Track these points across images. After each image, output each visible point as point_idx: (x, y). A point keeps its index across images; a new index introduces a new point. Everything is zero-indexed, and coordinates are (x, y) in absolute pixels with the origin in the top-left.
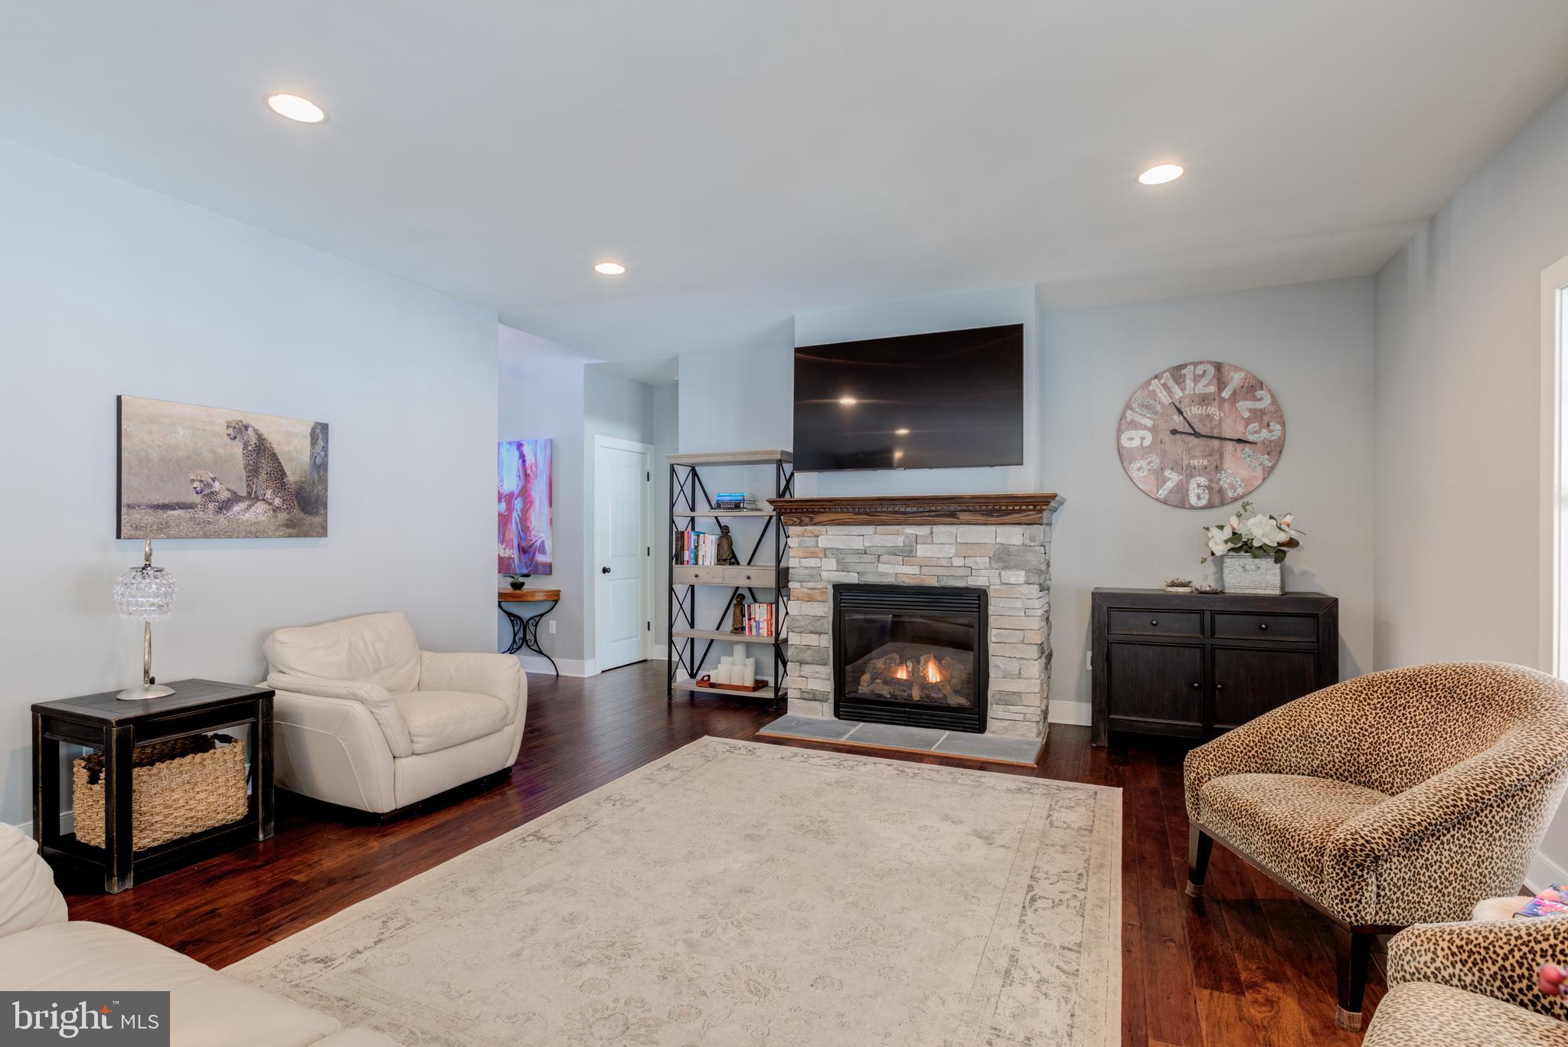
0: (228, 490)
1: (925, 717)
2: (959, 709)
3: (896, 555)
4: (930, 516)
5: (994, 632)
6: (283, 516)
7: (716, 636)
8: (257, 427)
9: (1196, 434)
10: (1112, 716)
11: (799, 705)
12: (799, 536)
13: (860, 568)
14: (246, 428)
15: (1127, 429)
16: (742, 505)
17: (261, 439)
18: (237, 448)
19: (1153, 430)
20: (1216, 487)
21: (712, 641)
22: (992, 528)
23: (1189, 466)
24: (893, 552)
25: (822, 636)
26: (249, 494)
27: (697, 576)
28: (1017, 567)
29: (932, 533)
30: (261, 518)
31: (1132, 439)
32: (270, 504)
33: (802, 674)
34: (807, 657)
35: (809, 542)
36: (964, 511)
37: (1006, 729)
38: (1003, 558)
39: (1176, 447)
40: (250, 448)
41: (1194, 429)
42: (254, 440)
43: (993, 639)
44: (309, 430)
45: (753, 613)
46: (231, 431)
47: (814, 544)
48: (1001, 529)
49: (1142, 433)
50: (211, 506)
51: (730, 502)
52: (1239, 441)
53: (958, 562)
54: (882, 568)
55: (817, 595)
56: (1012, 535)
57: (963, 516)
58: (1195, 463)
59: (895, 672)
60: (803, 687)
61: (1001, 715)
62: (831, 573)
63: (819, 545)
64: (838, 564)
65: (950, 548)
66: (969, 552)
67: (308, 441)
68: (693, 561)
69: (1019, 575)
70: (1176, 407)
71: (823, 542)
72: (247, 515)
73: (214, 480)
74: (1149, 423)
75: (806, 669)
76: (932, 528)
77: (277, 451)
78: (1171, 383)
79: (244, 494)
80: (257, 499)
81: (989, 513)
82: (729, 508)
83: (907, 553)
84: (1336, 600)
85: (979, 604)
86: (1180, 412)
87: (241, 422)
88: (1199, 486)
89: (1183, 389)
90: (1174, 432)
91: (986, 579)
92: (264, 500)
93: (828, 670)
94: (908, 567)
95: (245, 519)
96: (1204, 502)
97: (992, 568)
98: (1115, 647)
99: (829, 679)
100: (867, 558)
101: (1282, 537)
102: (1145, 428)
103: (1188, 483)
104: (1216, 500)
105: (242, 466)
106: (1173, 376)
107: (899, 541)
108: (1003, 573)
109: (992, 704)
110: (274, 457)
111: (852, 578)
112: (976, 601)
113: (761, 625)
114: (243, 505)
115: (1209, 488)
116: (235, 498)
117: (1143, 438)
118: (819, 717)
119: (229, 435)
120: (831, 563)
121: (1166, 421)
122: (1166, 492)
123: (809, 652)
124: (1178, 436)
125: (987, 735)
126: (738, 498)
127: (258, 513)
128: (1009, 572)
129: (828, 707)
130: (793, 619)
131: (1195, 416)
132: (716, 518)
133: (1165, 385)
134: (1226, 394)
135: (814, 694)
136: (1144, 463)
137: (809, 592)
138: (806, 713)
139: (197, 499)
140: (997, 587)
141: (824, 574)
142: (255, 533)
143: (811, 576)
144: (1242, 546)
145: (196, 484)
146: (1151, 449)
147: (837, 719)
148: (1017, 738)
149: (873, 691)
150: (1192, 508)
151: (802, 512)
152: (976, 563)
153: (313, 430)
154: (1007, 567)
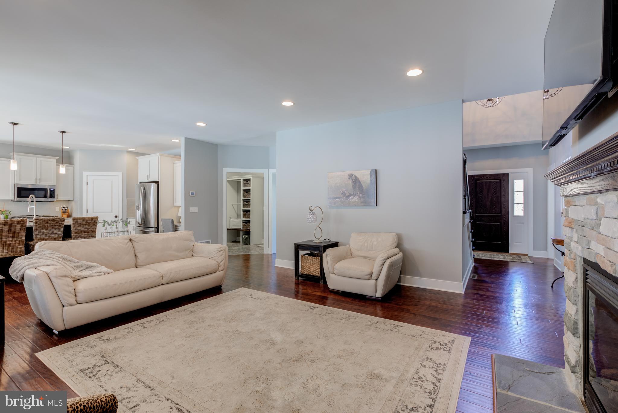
0: (348, 193)
6: (362, 200)
14: (352, 175)
17: (356, 177)
18: (350, 182)
26: (354, 193)
30: (357, 200)
32: (359, 196)
40: (353, 181)
42: (354, 178)
44: (369, 173)
46: (349, 177)
50: (345, 197)
67: (369, 176)
72: (353, 199)
73: (345, 190)
79: (352, 194)
80: (355, 195)
92: (357, 195)
95: (353, 201)
105: (351, 186)
110: (360, 182)
114: (352, 197)
116: (350, 195)
119: (348, 178)
127: (355, 199)
139: (342, 196)
142: (355, 205)
145: (342, 192)
153: (371, 172)
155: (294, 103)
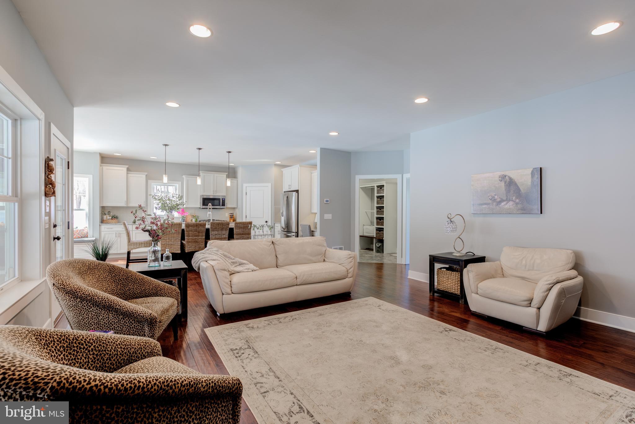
0: (500, 198)
6: (520, 206)
8: (509, 175)
14: (505, 176)
17: (510, 178)
18: (503, 184)
26: (507, 199)
30: (511, 207)
32: (515, 202)
40: (507, 183)
42: (508, 180)
44: (531, 172)
46: (500, 179)
50: (494, 204)
67: (530, 176)
72: (506, 206)
73: (495, 195)
77: (517, 182)
79: (505, 199)
80: (510, 200)
87: (504, 175)
92: (512, 200)
95: (505, 207)
105: (504, 189)
110: (516, 185)
114: (505, 203)
116: (502, 201)
127: (510, 205)
139: (490, 202)
142: (509, 213)
145: (490, 197)
153: (532, 171)
155: (429, 100)
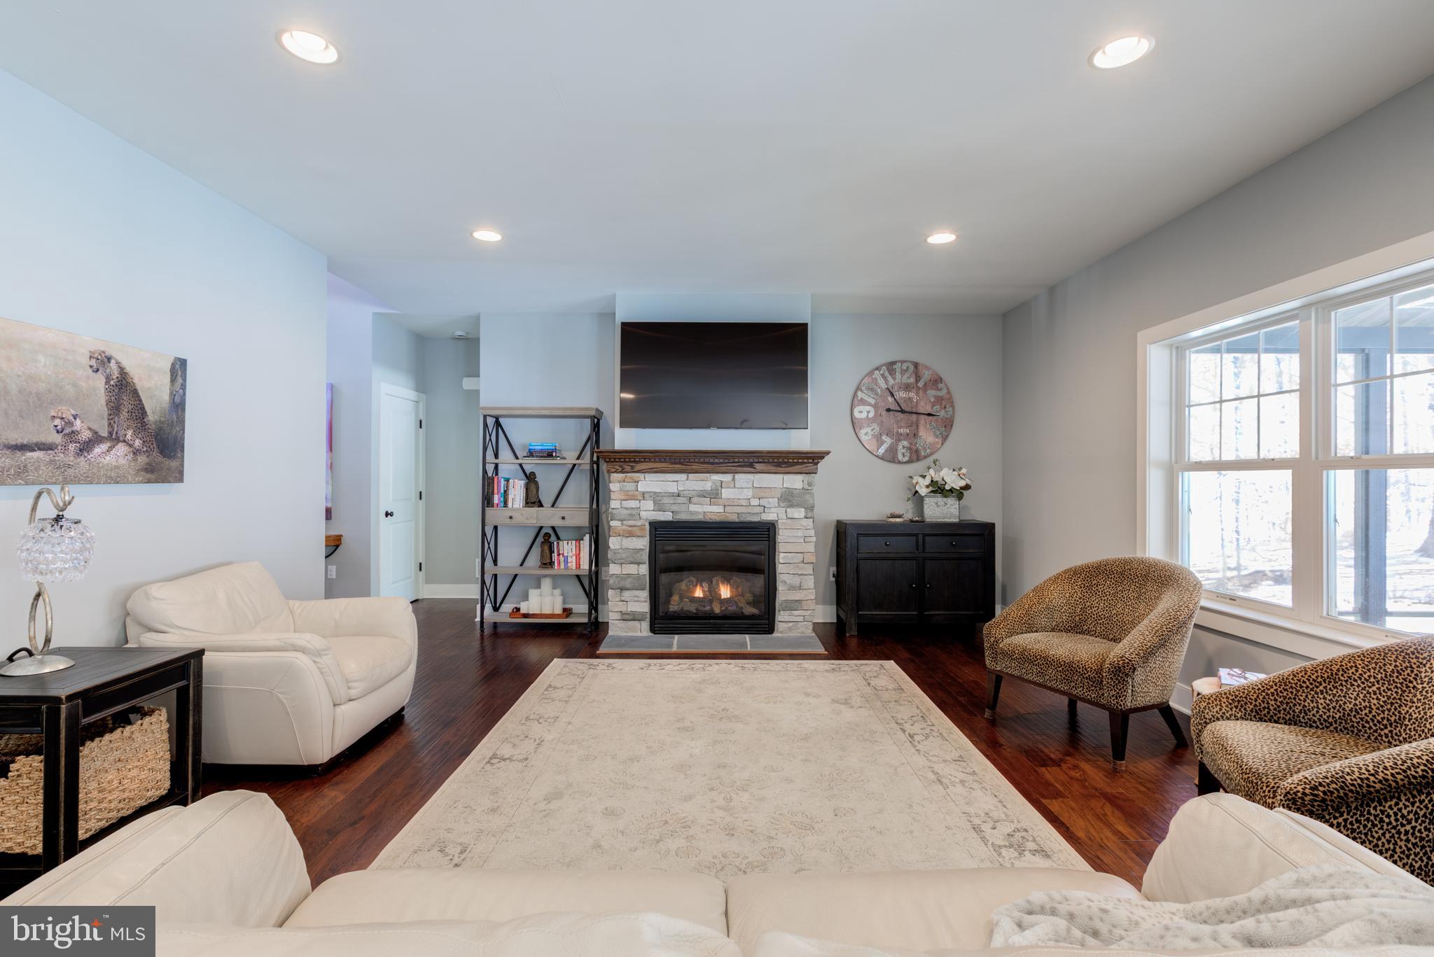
0: (90, 429)
1: (726, 626)
2: (752, 617)
3: (705, 497)
4: (732, 466)
5: (782, 555)
6: (142, 459)
7: (519, 571)
8: (119, 359)
9: (903, 411)
10: (860, 613)
11: (619, 626)
12: (620, 482)
13: (675, 508)
14: (109, 359)
15: (858, 405)
16: (554, 454)
17: (123, 373)
18: (99, 382)
19: (875, 406)
20: (914, 448)
21: (516, 575)
22: (781, 476)
23: (897, 433)
24: (702, 494)
25: (641, 565)
26: (111, 433)
27: (511, 518)
28: (798, 506)
29: (734, 479)
30: (122, 461)
31: (861, 412)
32: (131, 446)
33: (623, 598)
34: (628, 583)
35: (630, 486)
36: (761, 462)
37: (790, 629)
38: (789, 499)
39: (889, 419)
40: (112, 383)
41: (901, 407)
42: (116, 374)
43: (781, 561)
44: (169, 366)
45: (561, 549)
46: (93, 362)
47: (634, 488)
48: (787, 477)
49: (868, 408)
51: (542, 451)
52: (929, 415)
53: (755, 502)
54: (693, 508)
55: (636, 530)
56: (795, 481)
57: (758, 466)
58: (901, 431)
59: (693, 592)
60: (624, 609)
61: (786, 618)
62: (649, 512)
63: (639, 490)
64: (654, 505)
65: (748, 492)
66: (763, 495)
67: (167, 379)
68: (502, 504)
69: (801, 512)
70: (890, 391)
71: (642, 487)
72: (108, 458)
74: (873, 402)
75: (627, 594)
76: (734, 476)
77: (138, 387)
78: (887, 374)
79: (105, 434)
80: (117, 440)
81: (779, 465)
82: (542, 457)
83: (714, 495)
84: (994, 524)
85: (769, 535)
86: (892, 395)
87: (104, 352)
88: (904, 447)
89: (894, 379)
90: (888, 410)
91: (776, 515)
92: (124, 441)
93: (644, 595)
94: (715, 507)
95: (105, 462)
96: (906, 459)
97: (779, 507)
98: (862, 562)
99: (646, 602)
100: (680, 500)
101: (963, 483)
102: (870, 405)
103: (897, 445)
104: (914, 457)
105: (103, 402)
106: (888, 369)
107: (708, 486)
108: (788, 510)
109: (779, 611)
110: (135, 393)
111: (667, 516)
112: (765, 533)
113: (570, 560)
114: (104, 447)
115: (909, 449)
116: (96, 439)
117: (868, 412)
118: (639, 634)
119: (91, 367)
120: (649, 504)
121: (883, 401)
122: (884, 451)
123: (629, 580)
124: (891, 413)
125: (775, 635)
126: (551, 447)
127: (118, 456)
128: (793, 510)
129: (646, 625)
130: (615, 553)
131: (901, 398)
132: (521, 465)
133: (883, 375)
134: (920, 384)
135: (634, 615)
136: (869, 430)
137: (630, 529)
138: (626, 632)
140: (784, 521)
141: (643, 514)
142: (115, 478)
143: (630, 515)
144: (939, 489)
146: (874, 420)
147: (652, 634)
148: (799, 635)
149: (682, 609)
150: (900, 462)
151: (625, 462)
152: (769, 503)
153: (173, 366)
154: (791, 506)
